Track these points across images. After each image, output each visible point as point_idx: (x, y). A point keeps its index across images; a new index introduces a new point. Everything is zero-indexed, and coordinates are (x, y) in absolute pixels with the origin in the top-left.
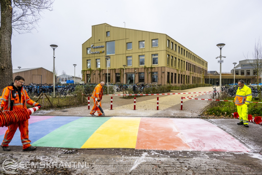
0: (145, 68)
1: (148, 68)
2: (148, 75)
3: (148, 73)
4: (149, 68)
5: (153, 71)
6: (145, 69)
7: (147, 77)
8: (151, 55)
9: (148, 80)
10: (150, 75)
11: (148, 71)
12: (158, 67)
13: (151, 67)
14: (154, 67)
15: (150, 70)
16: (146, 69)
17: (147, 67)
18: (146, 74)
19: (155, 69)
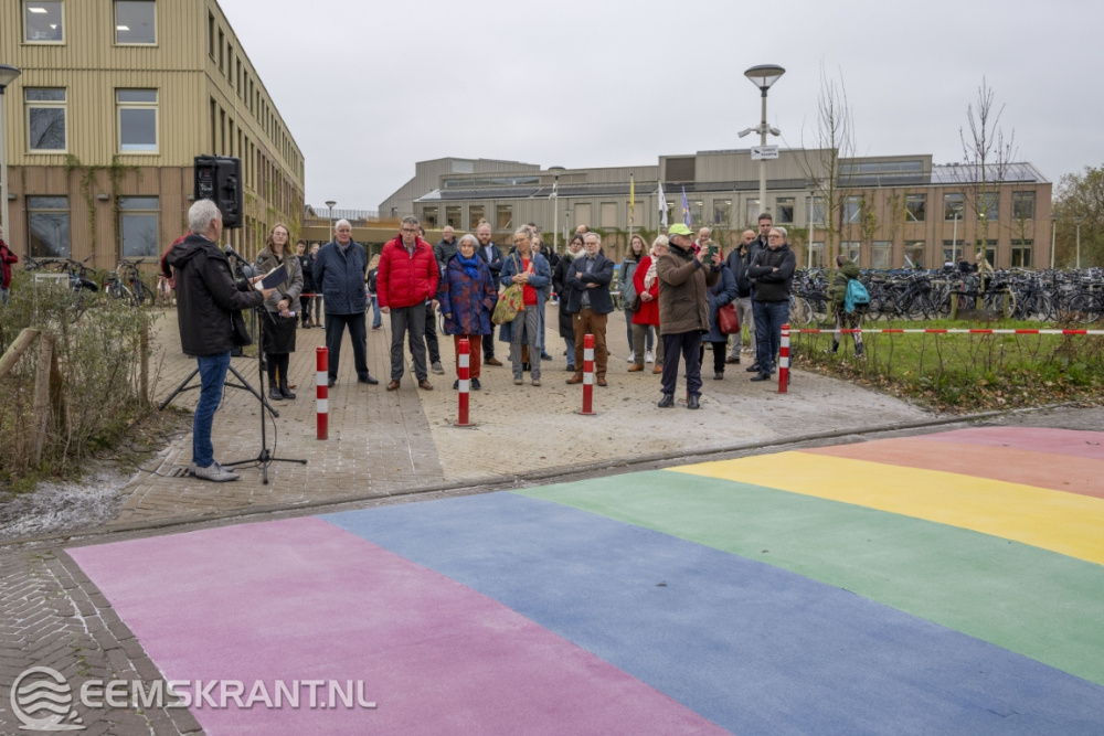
0: (72, 168)
1: (93, 170)
2: (93, 213)
3: (90, 203)
4: (103, 168)
5: (128, 186)
6: (69, 178)
7: (87, 226)
8: (109, 93)
9: (94, 244)
10: (105, 214)
11: (96, 189)
12: (159, 169)
13: (110, 163)
14: (136, 168)
15: (105, 186)
16: (78, 178)
17: (86, 161)
18: (80, 208)
19: (139, 180)
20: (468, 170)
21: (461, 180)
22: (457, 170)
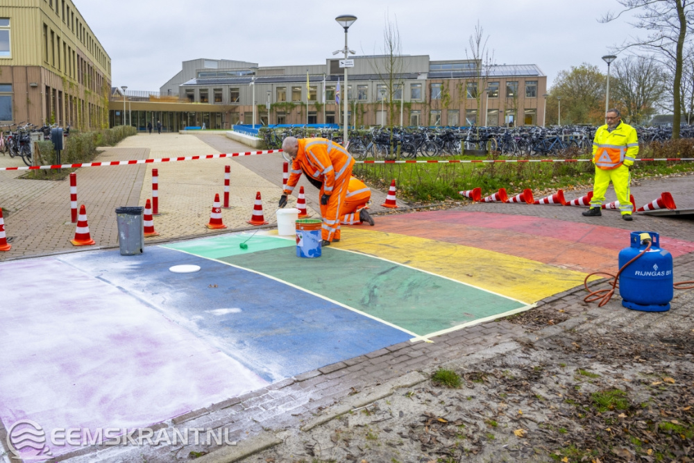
12: (12, 67)
20: (214, 67)
21: (210, 73)
22: (207, 66)
